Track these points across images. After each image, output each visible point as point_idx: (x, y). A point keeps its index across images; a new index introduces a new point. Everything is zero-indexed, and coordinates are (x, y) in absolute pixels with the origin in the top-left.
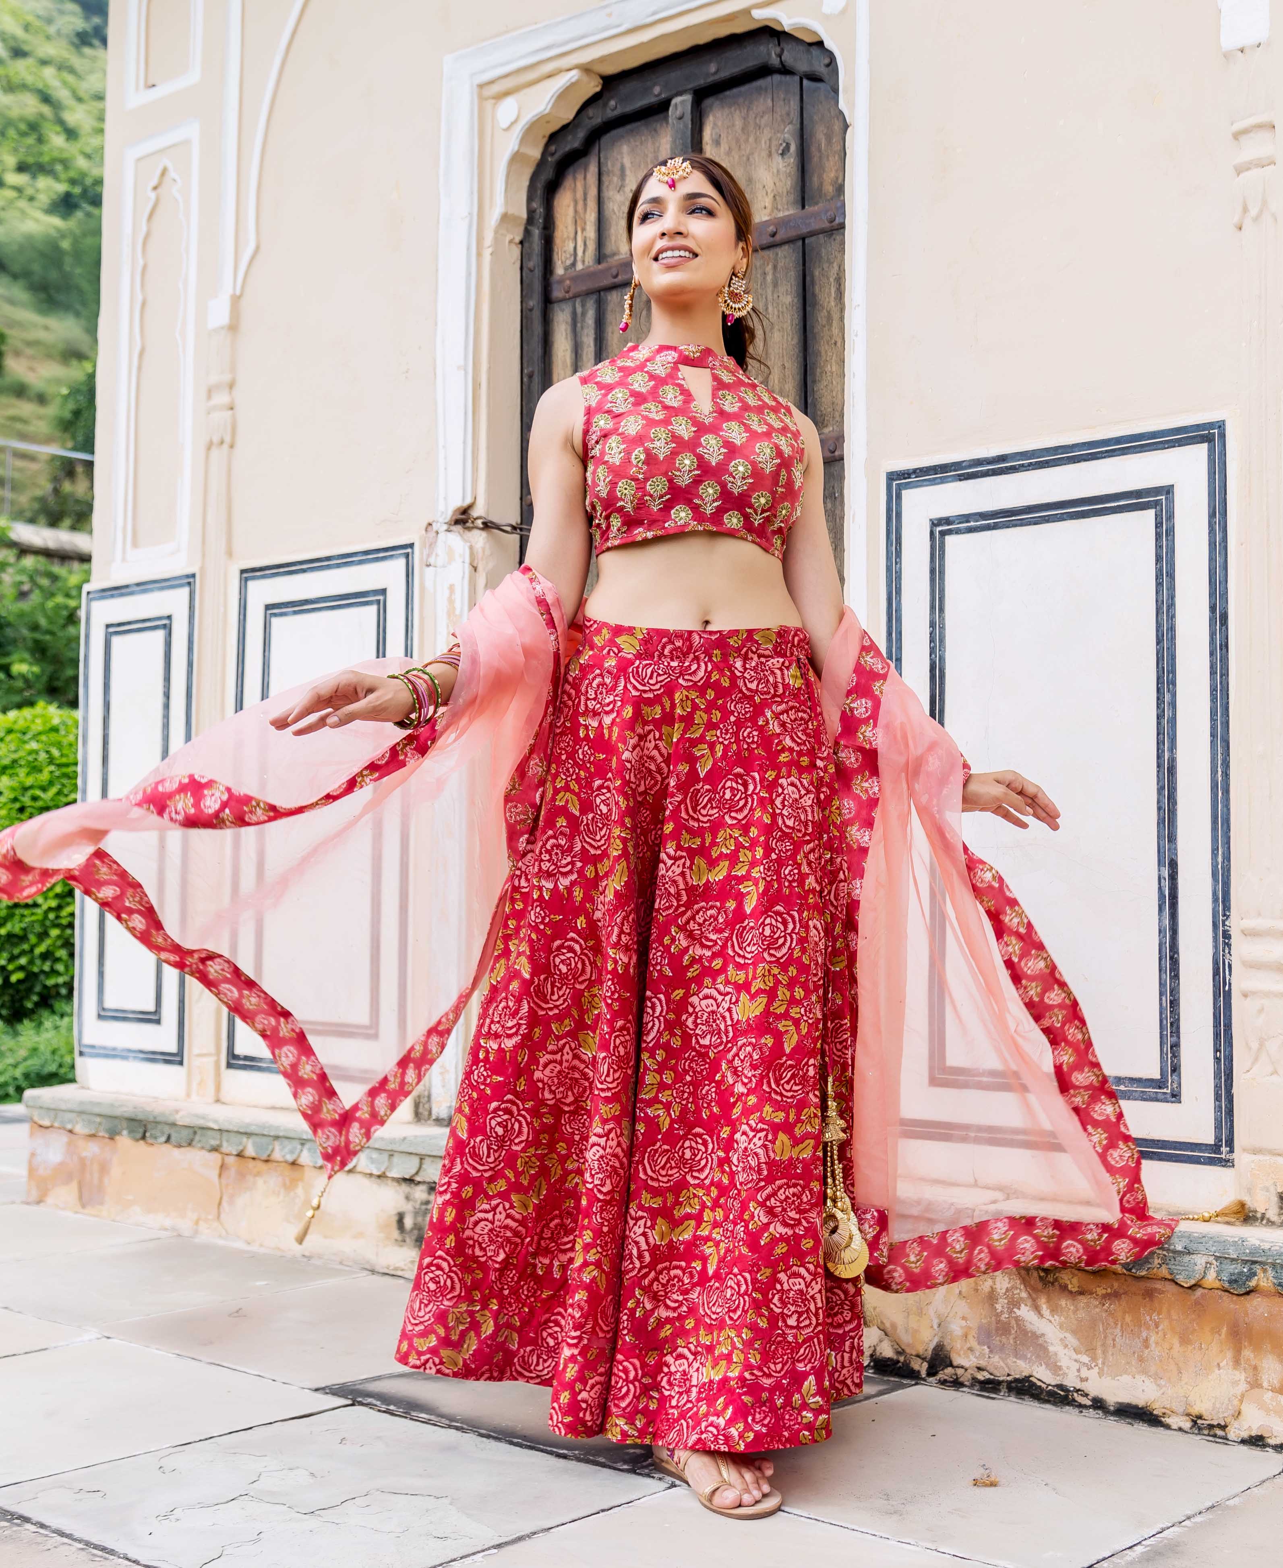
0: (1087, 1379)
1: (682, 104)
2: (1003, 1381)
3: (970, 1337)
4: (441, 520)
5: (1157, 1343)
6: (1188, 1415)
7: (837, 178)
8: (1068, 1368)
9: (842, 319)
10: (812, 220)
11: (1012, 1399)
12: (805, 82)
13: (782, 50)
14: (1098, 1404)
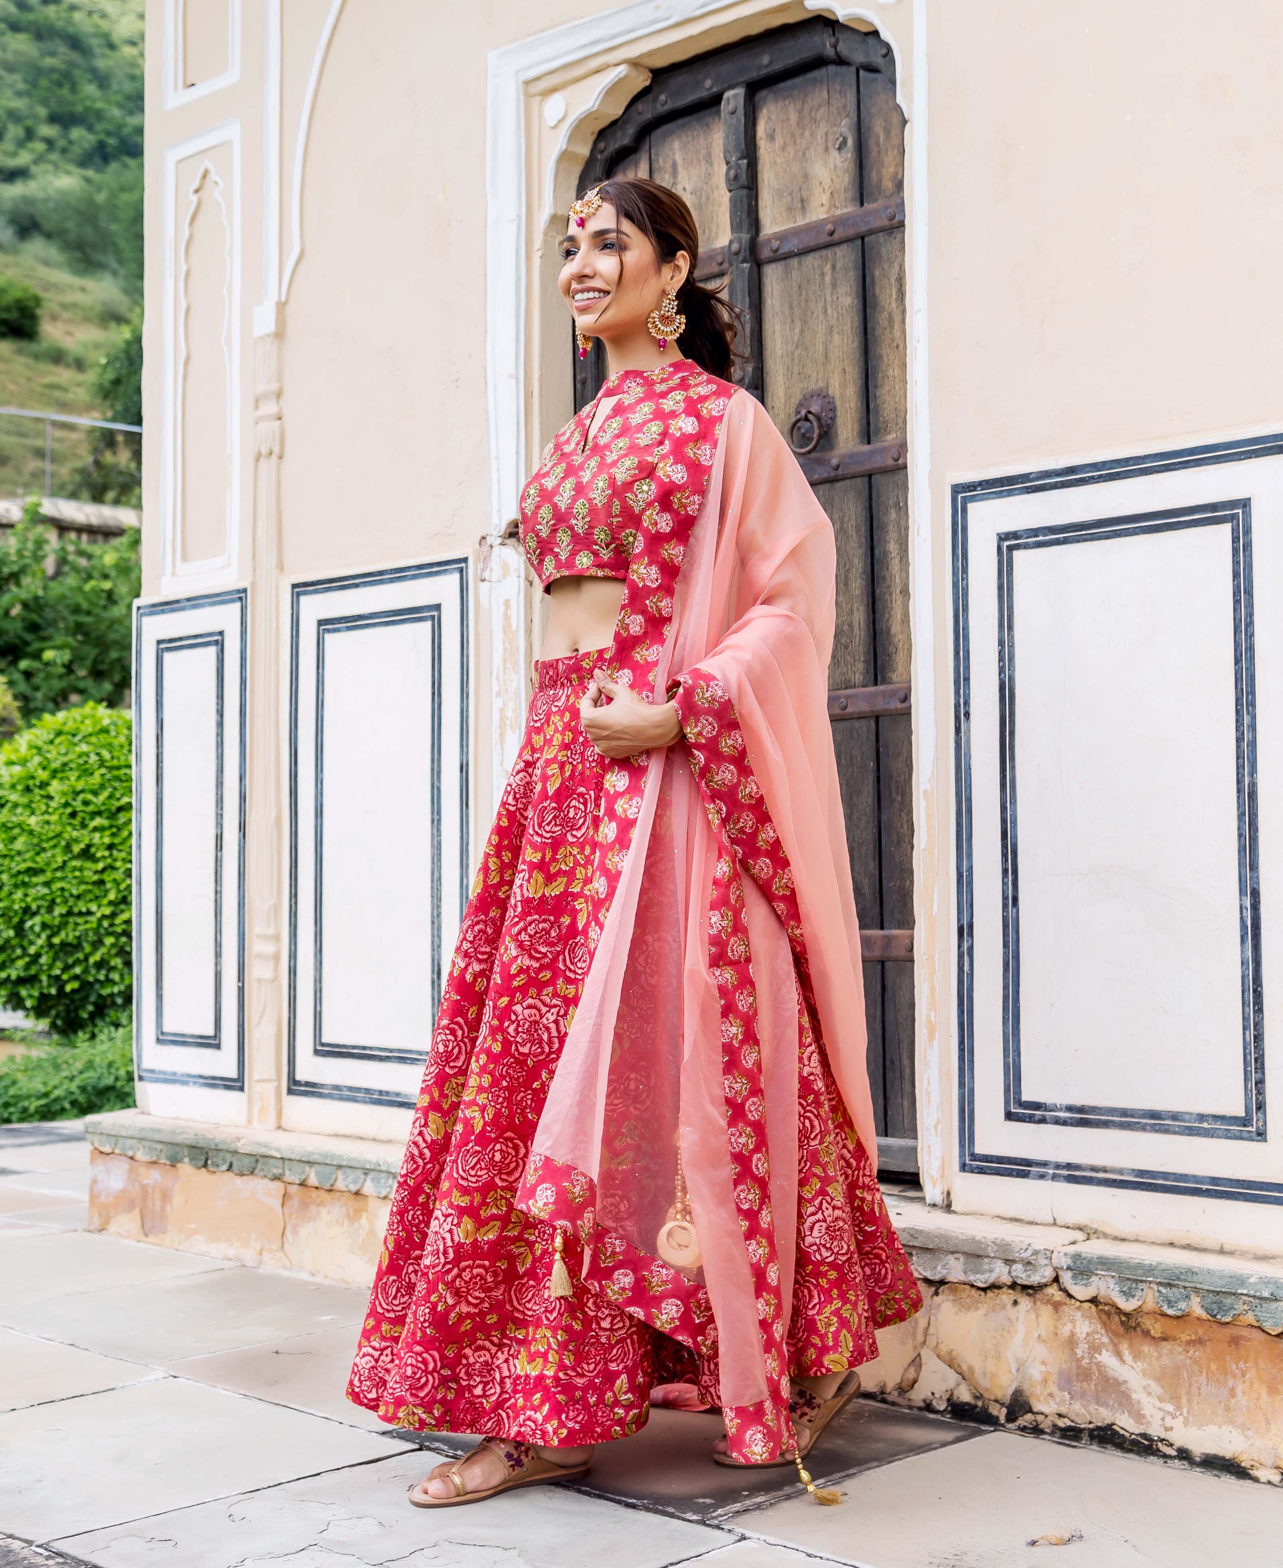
0: (1171, 1429)
1: (734, 97)
2: (1084, 1429)
3: (1050, 1383)
4: (495, 533)
5: (1244, 1393)
6: (1277, 1468)
7: (897, 174)
8: (1152, 1416)
9: (903, 321)
10: (872, 218)
11: (1095, 1447)
12: (862, 73)
13: (837, 41)
14: (1184, 1455)
